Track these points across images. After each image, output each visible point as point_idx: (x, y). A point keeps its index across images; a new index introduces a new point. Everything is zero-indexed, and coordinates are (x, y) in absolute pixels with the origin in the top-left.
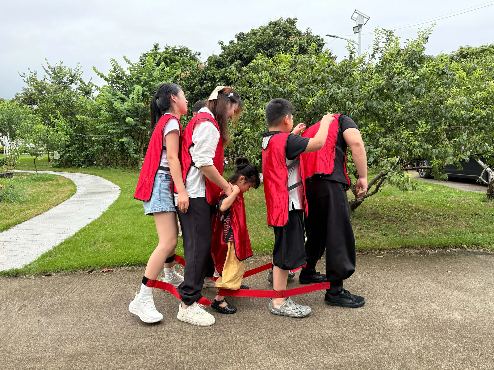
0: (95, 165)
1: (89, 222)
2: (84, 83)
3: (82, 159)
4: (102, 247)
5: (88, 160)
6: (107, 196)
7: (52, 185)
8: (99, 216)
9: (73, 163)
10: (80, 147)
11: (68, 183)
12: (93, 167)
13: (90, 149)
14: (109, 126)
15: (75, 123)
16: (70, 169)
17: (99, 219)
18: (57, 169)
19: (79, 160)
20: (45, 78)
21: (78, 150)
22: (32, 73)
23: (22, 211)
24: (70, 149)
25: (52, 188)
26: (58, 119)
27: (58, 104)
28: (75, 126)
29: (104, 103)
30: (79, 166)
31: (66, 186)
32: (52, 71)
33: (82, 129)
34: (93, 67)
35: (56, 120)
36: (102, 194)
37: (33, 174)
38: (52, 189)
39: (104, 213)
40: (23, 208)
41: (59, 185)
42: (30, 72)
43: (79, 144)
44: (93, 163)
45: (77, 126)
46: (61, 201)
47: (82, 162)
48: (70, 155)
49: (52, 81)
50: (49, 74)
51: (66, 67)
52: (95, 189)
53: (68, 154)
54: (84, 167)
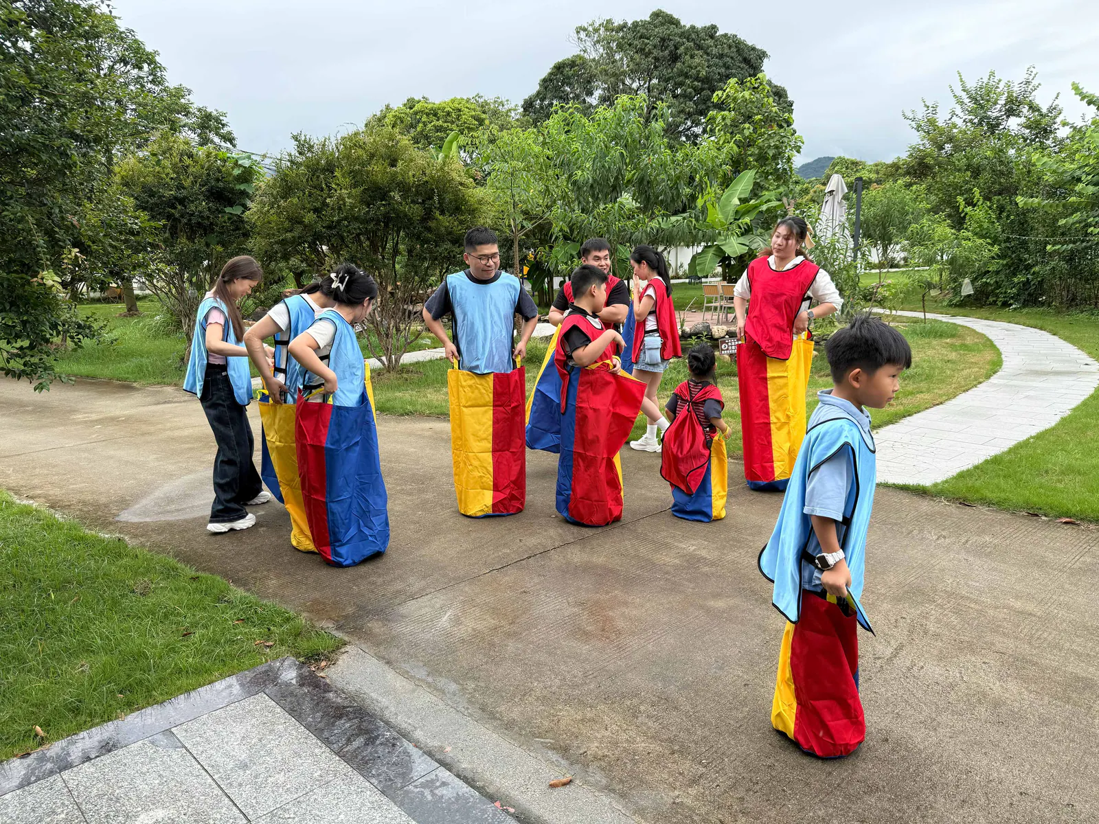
0: (1043, 304)
1: (1034, 432)
2: (1039, 110)
3: (1014, 290)
4: (1060, 481)
5: (1027, 293)
6: (1067, 381)
7: (952, 346)
8: (1053, 424)
9: (991, 299)
10: (1013, 263)
11: (984, 345)
12: (1035, 310)
13: (1036, 269)
14: (1092, 219)
15: (1008, 211)
16: (984, 312)
17: (1053, 429)
18: (957, 310)
19: (1006, 293)
20: (953, 114)
21: (1008, 271)
22: (928, 107)
23: (912, 393)
24: (990, 269)
25: (954, 354)
26: (974, 206)
27: (976, 172)
28: (1008, 217)
29: (1086, 165)
30: (1006, 305)
31: (979, 351)
32: (970, 97)
33: (1023, 224)
34: (1073, 84)
35: (969, 209)
36: (1060, 378)
37: (916, 321)
38: (953, 356)
39: (1063, 419)
40: (910, 388)
41: (965, 347)
42: (925, 106)
43: (1010, 256)
44: (1036, 299)
45: (1012, 217)
46: (975, 383)
47: (1012, 298)
48: (988, 281)
49: (966, 117)
50: (962, 103)
51: (1000, 81)
52: (1041, 364)
53: (984, 280)
54: (1015, 309)
